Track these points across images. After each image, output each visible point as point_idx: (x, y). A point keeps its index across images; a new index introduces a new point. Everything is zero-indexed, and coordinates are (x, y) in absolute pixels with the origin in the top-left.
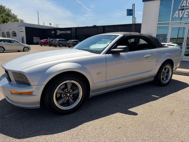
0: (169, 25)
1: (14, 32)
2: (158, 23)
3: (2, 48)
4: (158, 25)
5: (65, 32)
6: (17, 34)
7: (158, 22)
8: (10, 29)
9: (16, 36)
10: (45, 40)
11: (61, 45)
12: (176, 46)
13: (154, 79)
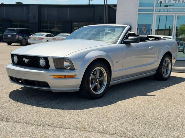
0: (153, 11)
2: (139, 9)
4: (139, 11)
7: (139, 7)
12: (172, 38)
13: (156, 72)
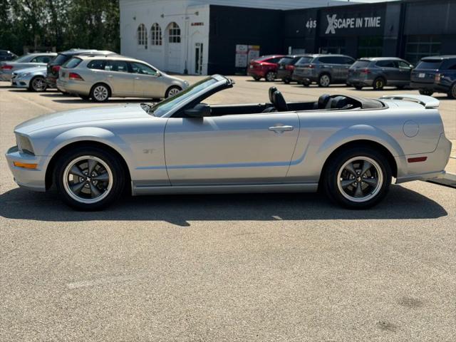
1: (175, 25)
3: (105, 89)
5: (359, 22)
6: (182, 35)
8: (162, 16)
9: (179, 40)
10: (274, 57)
11: (325, 79)
